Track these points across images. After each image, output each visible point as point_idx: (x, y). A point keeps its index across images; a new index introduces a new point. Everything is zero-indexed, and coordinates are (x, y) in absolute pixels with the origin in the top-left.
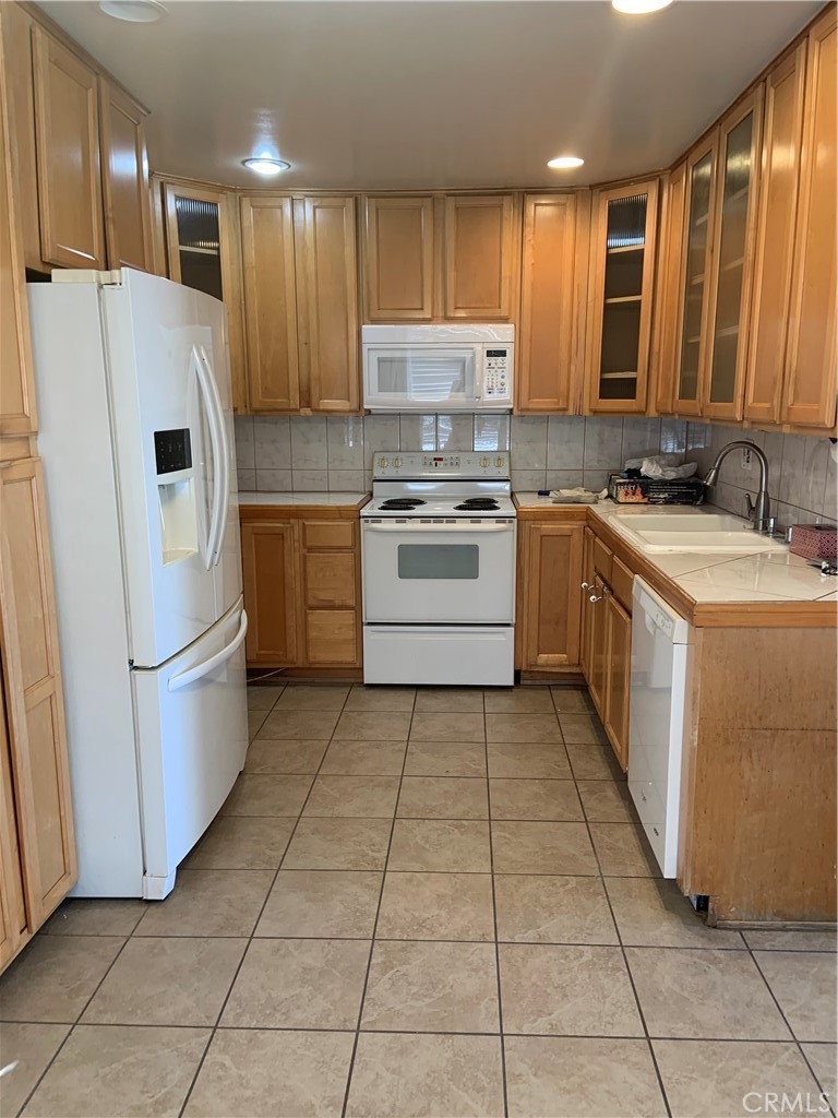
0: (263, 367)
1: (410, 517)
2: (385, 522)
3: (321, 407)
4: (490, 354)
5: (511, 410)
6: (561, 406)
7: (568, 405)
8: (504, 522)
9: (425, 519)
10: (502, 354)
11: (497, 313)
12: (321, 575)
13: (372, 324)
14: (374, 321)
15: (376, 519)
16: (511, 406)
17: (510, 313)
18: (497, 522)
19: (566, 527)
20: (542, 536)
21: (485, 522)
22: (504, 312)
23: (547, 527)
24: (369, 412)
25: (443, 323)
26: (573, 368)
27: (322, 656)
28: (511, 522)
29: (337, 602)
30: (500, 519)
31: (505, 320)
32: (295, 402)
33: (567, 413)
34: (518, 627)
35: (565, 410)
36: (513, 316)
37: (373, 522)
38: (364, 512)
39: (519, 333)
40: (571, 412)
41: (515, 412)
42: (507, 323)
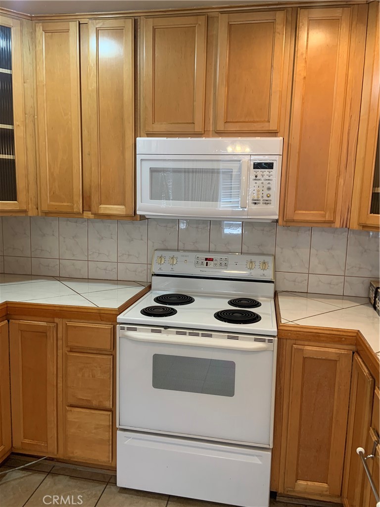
0: (51, 174)
1: (166, 327)
2: (141, 331)
3: (102, 211)
4: (258, 166)
5: (277, 221)
6: (327, 218)
7: (335, 218)
8: (263, 341)
9: (181, 330)
10: (270, 166)
11: (266, 127)
12: (80, 375)
13: (148, 137)
14: (149, 135)
15: (133, 326)
16: (276, 217)
17: (279, 126)
18: (256, 340)
19: (332, 351)
20: (304, 358)
21: (243, 339)
22: (273, 126)
23: (311, 349)
24: (143, 217)
25: (213, 136)
26: (341, 181)
27: (79, 453)
28: (270, 341)
29: (95, 403)
30: (259, 337)
31: (274, 134)
32: (78, 207)
33: (333, 225)
34: (275, 452)
35: (333, 222)
36: (282, 130)
37: (129, 329)
38: (121, 318)
39: (287, 147)
40: (337, 224)
41: (280, 221)
42: (276, 136)
